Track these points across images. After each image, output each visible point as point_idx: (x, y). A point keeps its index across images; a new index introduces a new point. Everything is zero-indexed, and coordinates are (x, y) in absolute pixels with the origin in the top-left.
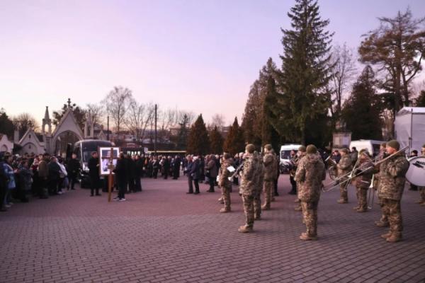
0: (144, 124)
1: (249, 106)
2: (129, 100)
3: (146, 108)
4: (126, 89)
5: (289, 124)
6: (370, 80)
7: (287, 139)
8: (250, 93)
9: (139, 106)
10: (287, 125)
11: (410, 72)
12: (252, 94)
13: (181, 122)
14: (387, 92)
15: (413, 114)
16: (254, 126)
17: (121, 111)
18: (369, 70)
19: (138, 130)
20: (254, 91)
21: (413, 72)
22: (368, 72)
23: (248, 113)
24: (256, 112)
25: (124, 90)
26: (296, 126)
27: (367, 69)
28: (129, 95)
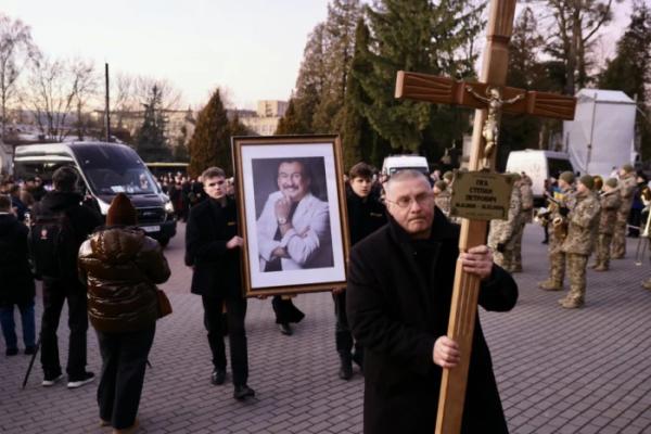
0: (65, 103)
1: (304, 75)
2: (25, 46)
3: (67, 67)
4: (18, 23)
5: (397, 117)
6: (528, 35)
7: (394, 145)
8: (306, 50)
9: (52, 62)
10: (393, 118)
11: (591, 24)
12: (311, 52)
13: (145, 102)
14: (554, 59)
15: (596, 102)
16: (315, 116)
17: (8, 71)
18: (529, 14)
19: (50, 116)
20: (315, 45)
21: (596, 24)
22: (526, 19)
23: (301, 90)
24: (318, 88)
25: (12, 23)
26: (410, 121)
27: (526, 13)
28: (24, 36)
